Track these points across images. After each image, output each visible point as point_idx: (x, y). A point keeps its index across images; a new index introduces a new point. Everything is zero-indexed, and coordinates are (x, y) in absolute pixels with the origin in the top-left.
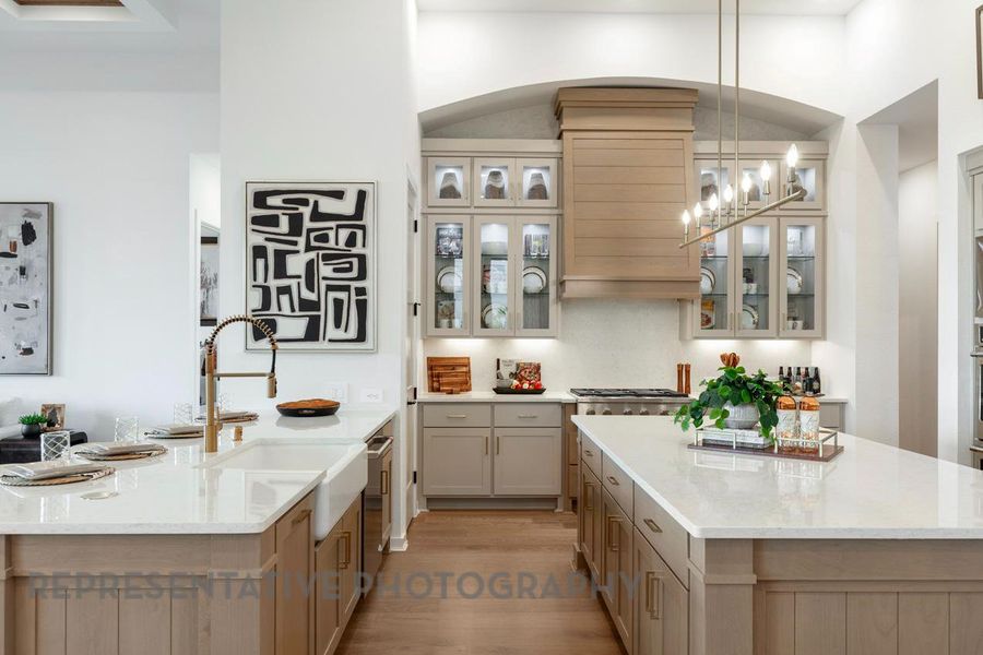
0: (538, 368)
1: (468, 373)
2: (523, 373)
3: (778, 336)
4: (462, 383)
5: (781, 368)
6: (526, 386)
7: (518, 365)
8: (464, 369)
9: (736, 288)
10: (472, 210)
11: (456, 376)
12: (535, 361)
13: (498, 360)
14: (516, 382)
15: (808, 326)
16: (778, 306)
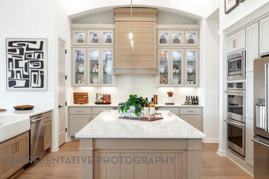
0: (110, 96)
1: (87, 98)
2: (105, 98)
3: (184, 86)
4: (84, 101)
5: (187, 96)
6: (104, 102)
7: (103, 95)
8: (86, 96)
9: (171, 71)
10: (87, 46)
11: (83, 99)
12: (109, 94)
13: (97, 94)
14: (101, 101)
15: (195, 83)
16: (184, 77)
